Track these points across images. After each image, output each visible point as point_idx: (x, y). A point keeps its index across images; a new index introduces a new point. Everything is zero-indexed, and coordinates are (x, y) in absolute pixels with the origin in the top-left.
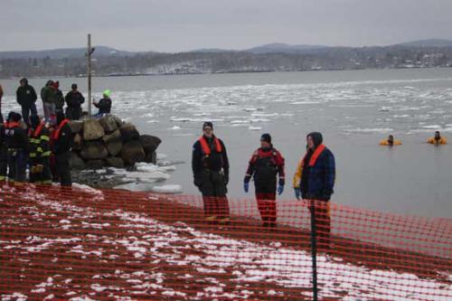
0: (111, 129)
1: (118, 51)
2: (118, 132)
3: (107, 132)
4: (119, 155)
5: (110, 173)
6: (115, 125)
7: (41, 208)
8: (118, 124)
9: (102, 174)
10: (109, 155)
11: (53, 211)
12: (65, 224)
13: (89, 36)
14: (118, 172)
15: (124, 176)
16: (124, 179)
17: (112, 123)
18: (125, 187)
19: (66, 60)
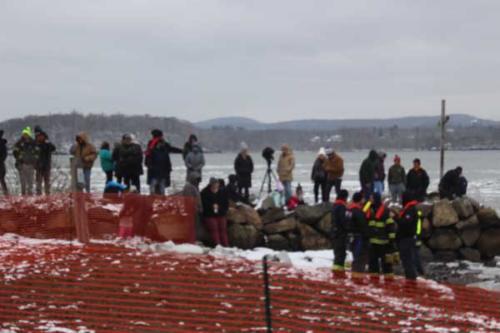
0: (466, 213)
1: (481, 120)
2: (474, 219)
3: (461, 217)
4: (475, 246)
5: (463, 267)
6: (471, 208)
7: (378, 306)
8: (475, 208)
9: (453, 268)
10: (464, 246)
11: (392, 309)
12: (405, 326)
13: (443, 102)
14: (473, 267)
15: (480, 272)
16: (480, 276)
17: (468, 207)
18: (481, 285)
19: (417, 130)
